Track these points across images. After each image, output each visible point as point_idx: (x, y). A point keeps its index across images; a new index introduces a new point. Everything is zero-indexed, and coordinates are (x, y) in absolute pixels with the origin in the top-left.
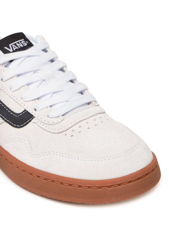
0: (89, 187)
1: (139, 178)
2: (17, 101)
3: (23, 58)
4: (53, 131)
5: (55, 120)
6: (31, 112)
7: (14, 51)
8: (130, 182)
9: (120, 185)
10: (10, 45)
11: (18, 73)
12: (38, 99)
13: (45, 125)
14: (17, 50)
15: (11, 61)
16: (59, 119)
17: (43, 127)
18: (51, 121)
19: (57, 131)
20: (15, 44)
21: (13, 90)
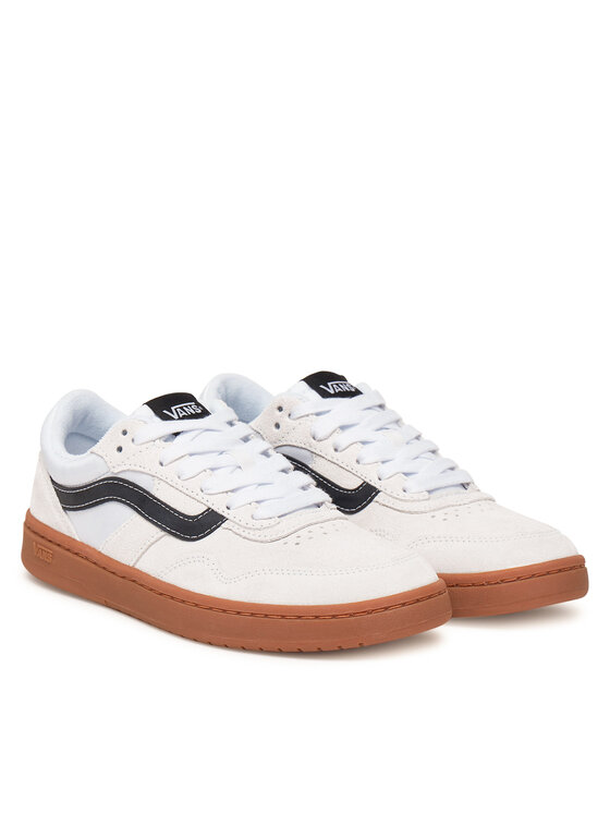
0: (334, 616)
1: (418, 601)
2: (194, 495)
3: (197, 432)
4: (262, 538)
5: (266, 523)
6: (220, 512)
7: (180, 418)
8: (404, 604)
9: (386, 609)
10: (173, 408)
11: (192, 451)
12: (232, 491)
13: (247, 531)
14: (184, 418)
15: (176, 434)
16: (272, 522)
17: (243, 534)
18: (258, 524)
19: (268, 538)
20: (181, 408)
21: (183, 477)
